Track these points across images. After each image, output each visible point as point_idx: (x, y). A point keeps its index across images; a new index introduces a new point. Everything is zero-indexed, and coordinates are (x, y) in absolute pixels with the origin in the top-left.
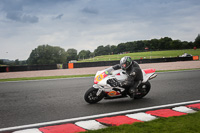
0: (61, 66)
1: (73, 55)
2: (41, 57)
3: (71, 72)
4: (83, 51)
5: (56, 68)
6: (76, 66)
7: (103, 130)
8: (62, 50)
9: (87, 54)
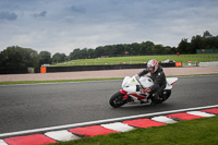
0: (33, 69)
1: (46, 58)
2: (10, 60)
3: (44, 77)
4: (57, 54)
5: (27, 72)
6: (49, 70)
7: (76, 142)
8: (35, 52)
9: (62, 58)
